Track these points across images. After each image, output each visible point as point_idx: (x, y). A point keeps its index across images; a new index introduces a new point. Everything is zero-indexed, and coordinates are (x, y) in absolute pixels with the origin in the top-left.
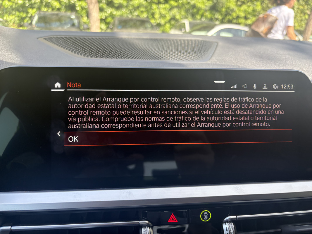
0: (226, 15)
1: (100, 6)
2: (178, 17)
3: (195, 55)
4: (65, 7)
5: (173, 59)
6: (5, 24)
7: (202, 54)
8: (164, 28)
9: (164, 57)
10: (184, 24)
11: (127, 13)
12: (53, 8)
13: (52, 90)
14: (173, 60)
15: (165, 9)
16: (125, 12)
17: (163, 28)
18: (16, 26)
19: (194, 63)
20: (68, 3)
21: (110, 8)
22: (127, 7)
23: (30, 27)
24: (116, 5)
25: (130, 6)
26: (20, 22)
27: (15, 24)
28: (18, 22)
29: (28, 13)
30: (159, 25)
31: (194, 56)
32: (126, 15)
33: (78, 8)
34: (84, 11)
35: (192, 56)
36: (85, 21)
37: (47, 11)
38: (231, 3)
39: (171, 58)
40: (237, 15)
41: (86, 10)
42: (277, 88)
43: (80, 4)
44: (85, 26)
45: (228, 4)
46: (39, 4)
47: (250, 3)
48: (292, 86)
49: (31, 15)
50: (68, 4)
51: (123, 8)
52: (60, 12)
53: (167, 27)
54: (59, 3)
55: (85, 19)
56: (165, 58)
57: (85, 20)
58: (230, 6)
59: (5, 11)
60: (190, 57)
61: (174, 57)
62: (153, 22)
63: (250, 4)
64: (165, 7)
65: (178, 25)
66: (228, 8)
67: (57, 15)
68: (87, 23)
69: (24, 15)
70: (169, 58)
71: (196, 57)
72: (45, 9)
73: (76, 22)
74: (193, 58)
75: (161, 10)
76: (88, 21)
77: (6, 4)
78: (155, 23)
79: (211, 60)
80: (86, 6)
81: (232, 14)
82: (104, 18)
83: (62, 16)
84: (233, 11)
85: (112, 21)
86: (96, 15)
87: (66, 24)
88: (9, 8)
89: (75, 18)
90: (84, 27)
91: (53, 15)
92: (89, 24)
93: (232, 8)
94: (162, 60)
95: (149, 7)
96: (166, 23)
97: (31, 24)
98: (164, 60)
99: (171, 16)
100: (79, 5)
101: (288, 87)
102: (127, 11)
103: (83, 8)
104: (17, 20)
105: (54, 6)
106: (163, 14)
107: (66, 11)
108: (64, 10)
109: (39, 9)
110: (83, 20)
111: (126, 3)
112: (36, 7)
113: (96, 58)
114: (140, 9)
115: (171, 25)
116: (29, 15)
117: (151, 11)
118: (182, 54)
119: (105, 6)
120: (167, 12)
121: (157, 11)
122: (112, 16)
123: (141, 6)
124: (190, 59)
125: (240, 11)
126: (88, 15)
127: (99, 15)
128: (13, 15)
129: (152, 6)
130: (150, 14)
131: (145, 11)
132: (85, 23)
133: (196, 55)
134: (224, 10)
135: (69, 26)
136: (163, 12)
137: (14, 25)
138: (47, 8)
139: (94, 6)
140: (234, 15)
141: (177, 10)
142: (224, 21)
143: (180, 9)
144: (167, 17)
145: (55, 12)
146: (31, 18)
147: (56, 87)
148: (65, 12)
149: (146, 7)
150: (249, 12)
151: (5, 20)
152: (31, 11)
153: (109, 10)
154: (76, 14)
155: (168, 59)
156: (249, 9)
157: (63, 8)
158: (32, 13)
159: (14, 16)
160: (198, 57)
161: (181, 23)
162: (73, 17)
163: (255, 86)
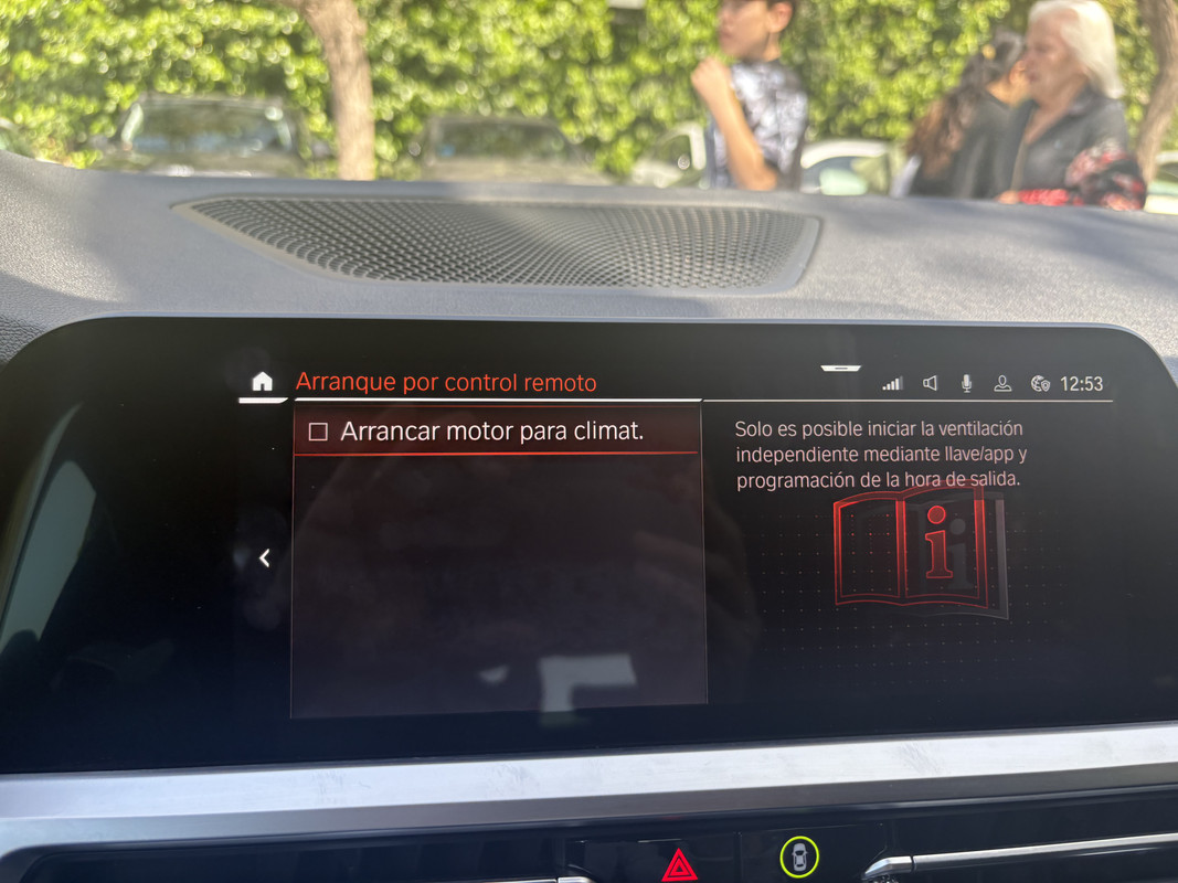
0: (840, 108)
1: (376, 75)
2: (662, 113)
3: (742, 267)
4: (246, 77)
5: (665, 283)
6: (17, 138)
7: (770, 264)
8: (613, 155)
9: (633, 276)
10: (687, 139)
11: (474, 99)
12: (201, 80)
13: (243, 401)
14: (667, 286)
15: (615, 85)
16: (466, 95)
17: (607, 154)
18: (61, 148)
19: (743, 297)
20: (256, 64)
21: (413, 82)
22: (473, 78)
23: (112, 151)
24: (435, 71)
25: (486, 73)
26: (77, 134)
27: (56, 139)
28: (67, 131)
29: (104, 98)
30: (592, 144)
31: (741, 273)
32: (470, 105)
33: (294, 83)
34: (317, 93)
35: (732, 270)
36: (318, 130)
37: (178, 92)
38: (859, 64)
39: (657, 280)
40: (880, 107)
41: (322, 89)
42: (1046, 389)
43: (300, 68)
44: (320, 148)
45: (846, 67)
46: (146, 65)
47: (925, 66)
48: (1098, 380)
49: (118, 105)
50: (255, 69)
51: (459, 82)
52: (227, 95)
53: (622, 152)
54: (221, 65)
55: (318, 122)
56: (636, 280)
57: (320, 126)
58: (853, 75)
59: (19, 93)
60: (728, 273)
61: (670, 275)
62: (572, 134)
63: (927, 71)
64: (613, 77)
65: (662, 142)
66: (848, 82)
67: (215, 106)
68: (326, 137)
69: (90, 107)
70: (652, 280)
71: (747, 275)
72: (172, 87)
73: (285, 132)
74: (738, 278)
75: (599, 90)
76: (330, 130)
77: (28, 67)
78: (579, 134)
79: (801, 286)
80: (322, 75)
81: (860, 104)
82: (388, 116)
83: (233, 112)
84: (864, 92)
85: (420, 129)
86: (358, 105)
87: (246, 139)
88: (36, 79)
89: (282, 119)
90: (313, 152)
91: (199, 106)
92: (332, 139)
93: (860, 83)
94: (628, 287)
95: (556, 81)
96: (618, 135)
97: (117, 139)
98: (635, 286)
99: (636, 110)
100: (298, 71)
101: (1084, 385)
102: (474, 95)
103: (309, 83)
104: (63, 125)
105: (206, 74)
106: (610, 105)
107: (249, 92)
108: (239, 87)
109: (148, 83)
110: (312, 124)
111: (471, 65)
112: (137, 77)
113: (388, 280)
114: (521, 84)
115: (636, 141)
116: (111, 107)
117: (564, 93)
118: (699, 264)
119: (392, 75)
120: (624, 97)
121: (586, 93)
122: (418, 109)
123: (527, 73)
124: (726, 284)
125: (890, 93)
126: (330, 109)
127: (373, 107)
128: (47, 106)
129: (569, 73)
130: (559, 102)
131: (541, 93)
132: (318, 136)
133: (748, 267)
134: (831, 89)
135: (259, 146)
136: (609, 96)
137: (51, 143)
138: (177, 80)
139: (355, 73)
140: (869, 107)
141: (660, 88)
142: (832, 128)
143: (670, 86)
144: (621, 114)
145: (208, 97)
146: (119, 116)
147: (256, 387)
148: (244, 96)
149: (544, 79)
150: (924, 97)
151: (19, 125)
152: (118, 93)
153: (409, 91)
154: (285, 103)
155: (648, 282)
156: (924, 87)
157: (238, 82)
158: (121, 99)
159: (52, 112)
160: (756, 273)
161: (674, 136)
162: (275, 114)
163: (967, 382)
